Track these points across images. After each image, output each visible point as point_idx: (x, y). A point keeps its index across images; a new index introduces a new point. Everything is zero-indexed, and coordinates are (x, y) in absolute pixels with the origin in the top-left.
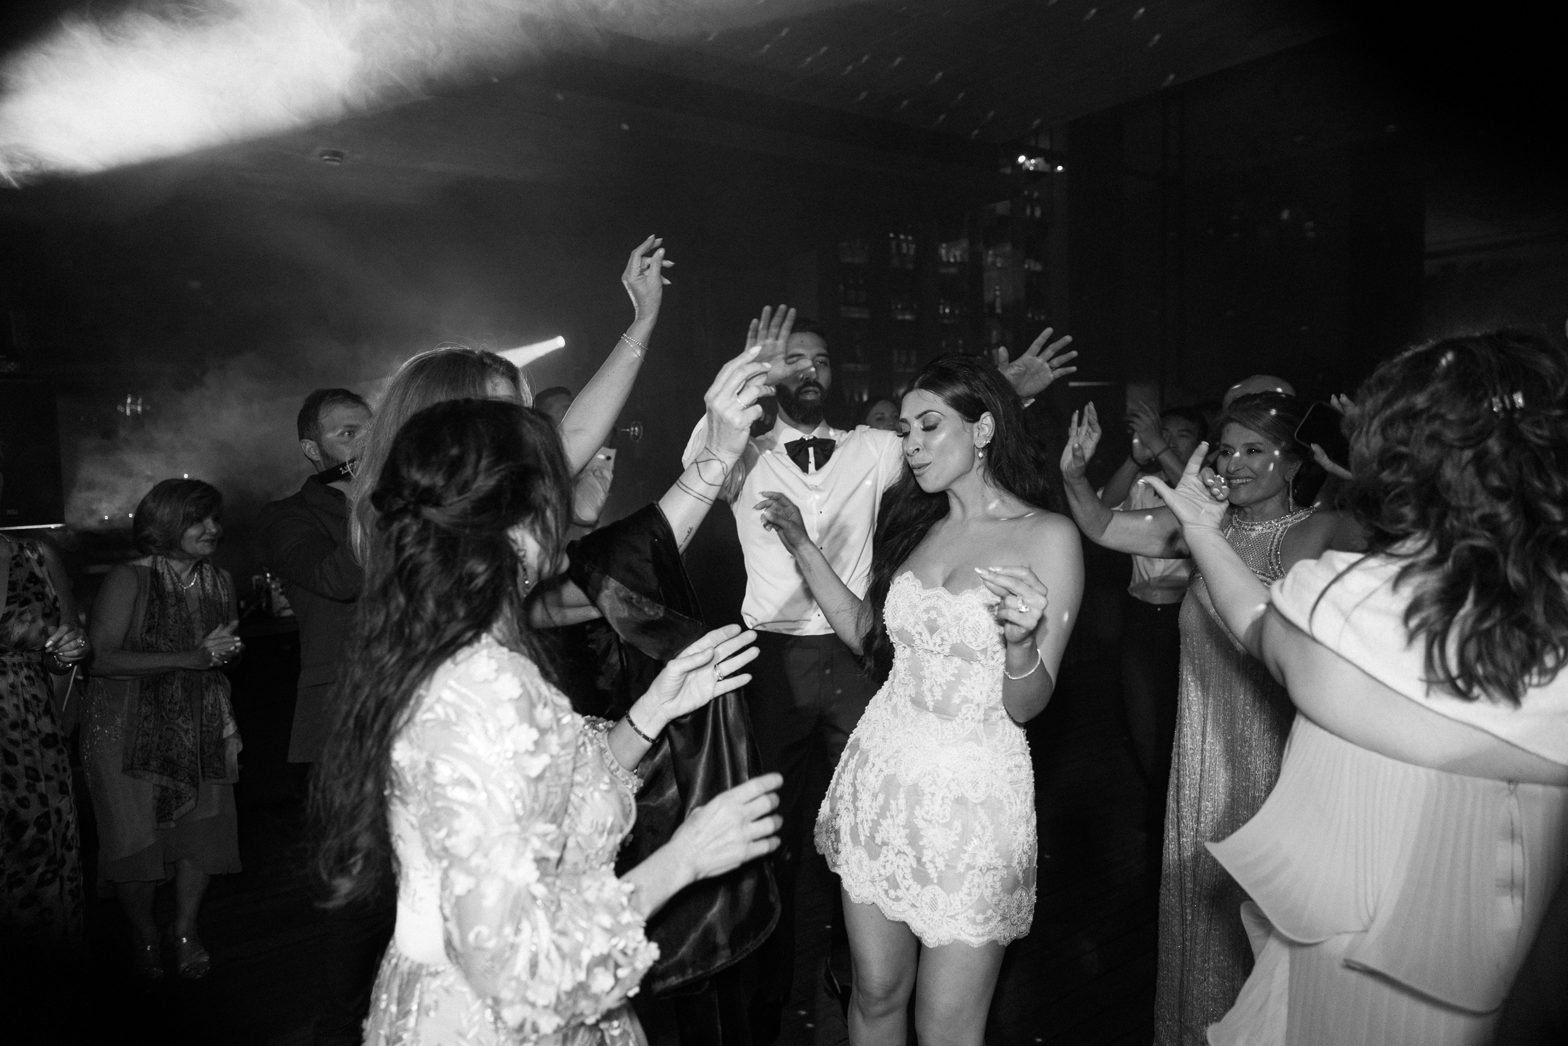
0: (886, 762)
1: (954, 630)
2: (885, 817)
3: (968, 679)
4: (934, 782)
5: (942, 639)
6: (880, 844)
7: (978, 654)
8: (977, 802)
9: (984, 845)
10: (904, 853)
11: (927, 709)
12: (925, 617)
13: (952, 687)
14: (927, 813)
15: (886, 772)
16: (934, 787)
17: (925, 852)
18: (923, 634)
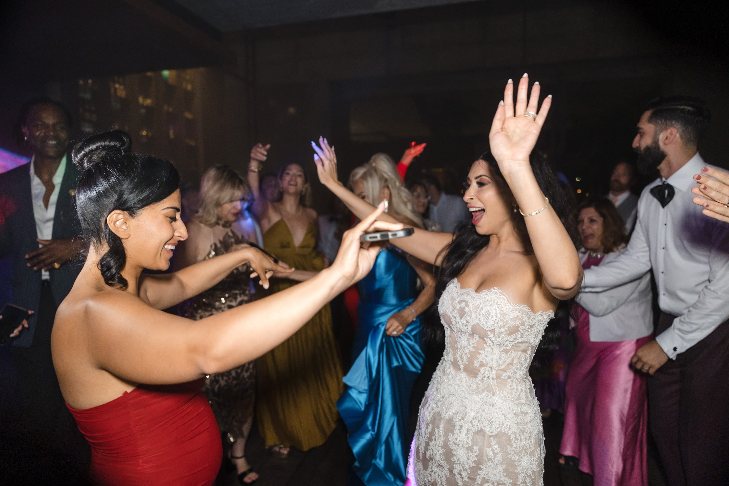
0: (436, 403)
1: (474, 316)
2: (432, 440)
3: (483, 351)
4: (463, 418)
5: (467, 322)
6: (428, 459)
7: (489, 333)
8: (490, 434)
9: (495, 466)
10: (442, 466)
11: (460, 369)
12: (458, 306)
13: (473, 356)
14: (456, 439)
15: (436, 410)
16: (462, 421)
17: (455, 466)
18: (457, 318)
